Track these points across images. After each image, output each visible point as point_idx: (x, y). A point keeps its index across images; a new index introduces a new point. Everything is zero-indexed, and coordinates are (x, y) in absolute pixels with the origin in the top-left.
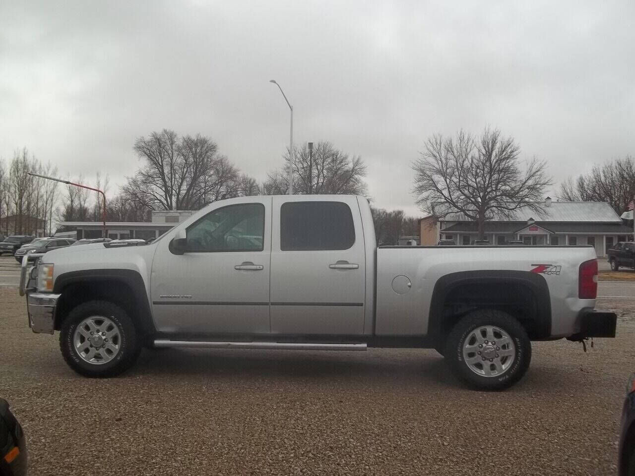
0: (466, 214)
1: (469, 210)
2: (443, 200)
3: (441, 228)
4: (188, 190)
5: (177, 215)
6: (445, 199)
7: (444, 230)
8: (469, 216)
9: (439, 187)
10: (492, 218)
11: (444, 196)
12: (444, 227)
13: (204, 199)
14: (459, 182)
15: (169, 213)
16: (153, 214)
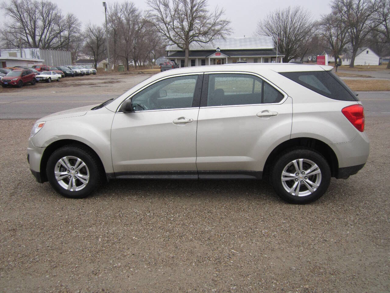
8: (180, 47)
12: (169, 54)
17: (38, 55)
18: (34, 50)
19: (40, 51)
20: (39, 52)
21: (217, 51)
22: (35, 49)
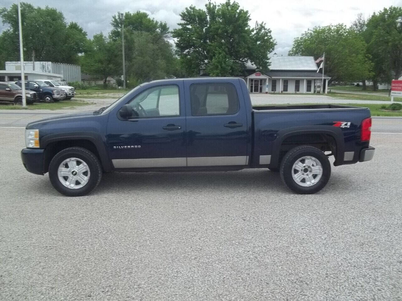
15: (18, 64)
16: (6, 65)
17: (49, 69)
18: (45, 64)
19: (52, 64)
20: (51, 66)
21: (256, 71)
22: (46, 62)
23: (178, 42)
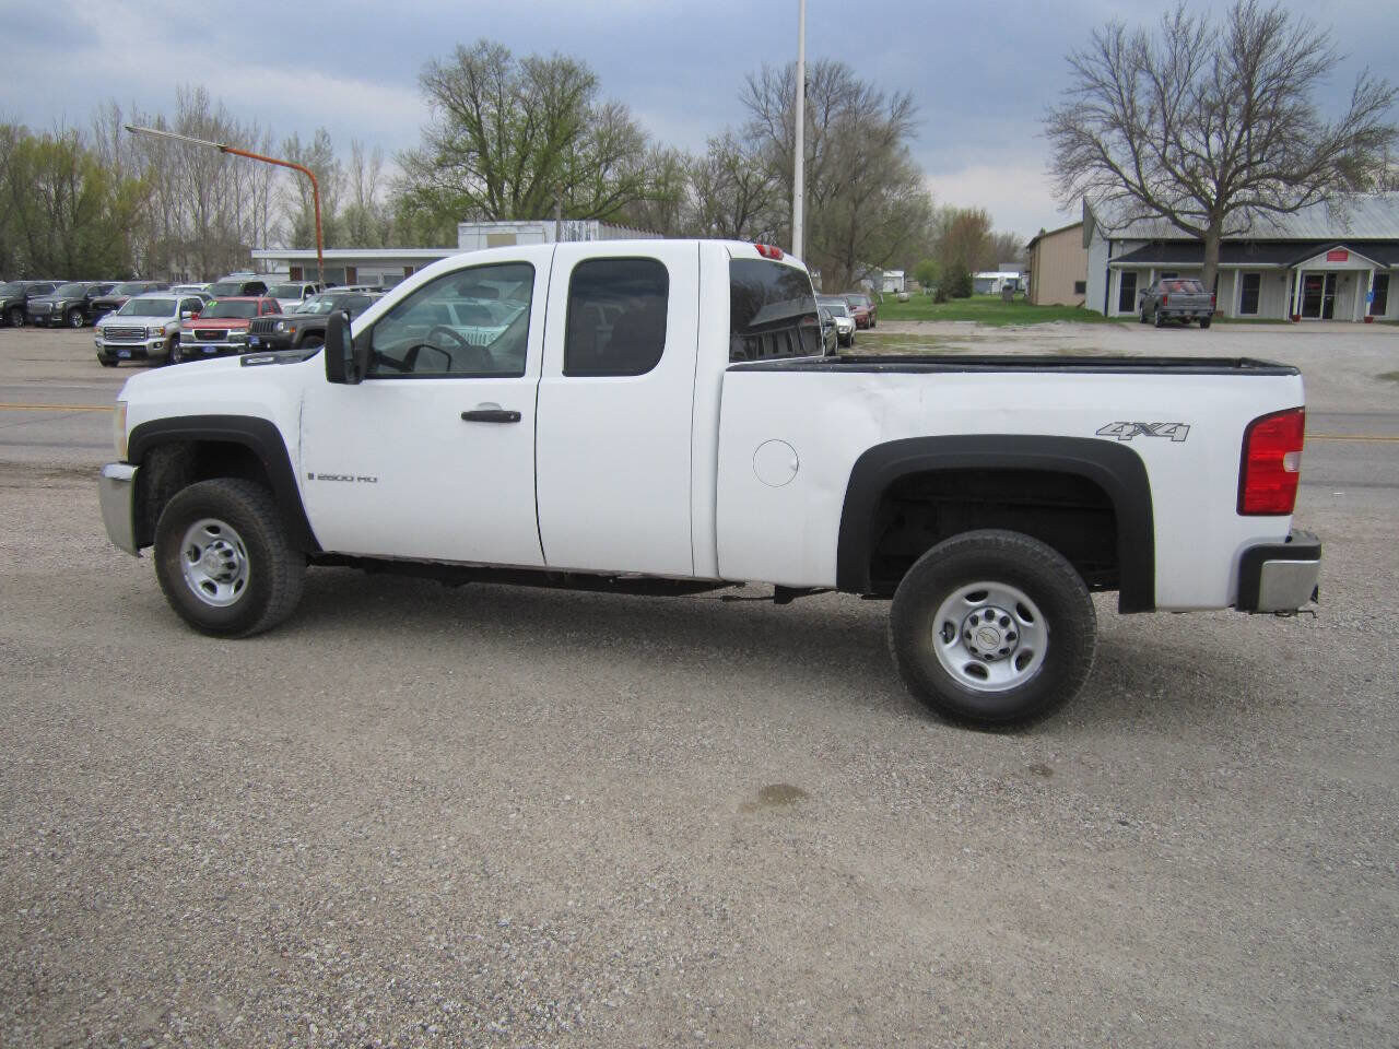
0: (1176, 222)
1: (1183, 213)
2: (1119, 190)
3: (1110, 256)
4: (536, 181)
5: (513, 231)
6: (1127, 186)
7: (1119, 260)
8: (1184, 227)
9: (1114, 157)
10: (1247, 231)
11: (1125, 180)
12: (1118, 252)
13: (572, 197)
14: (1165, 146)
15: (496, 228)
16: (460, 231)
23: (903, 165)
